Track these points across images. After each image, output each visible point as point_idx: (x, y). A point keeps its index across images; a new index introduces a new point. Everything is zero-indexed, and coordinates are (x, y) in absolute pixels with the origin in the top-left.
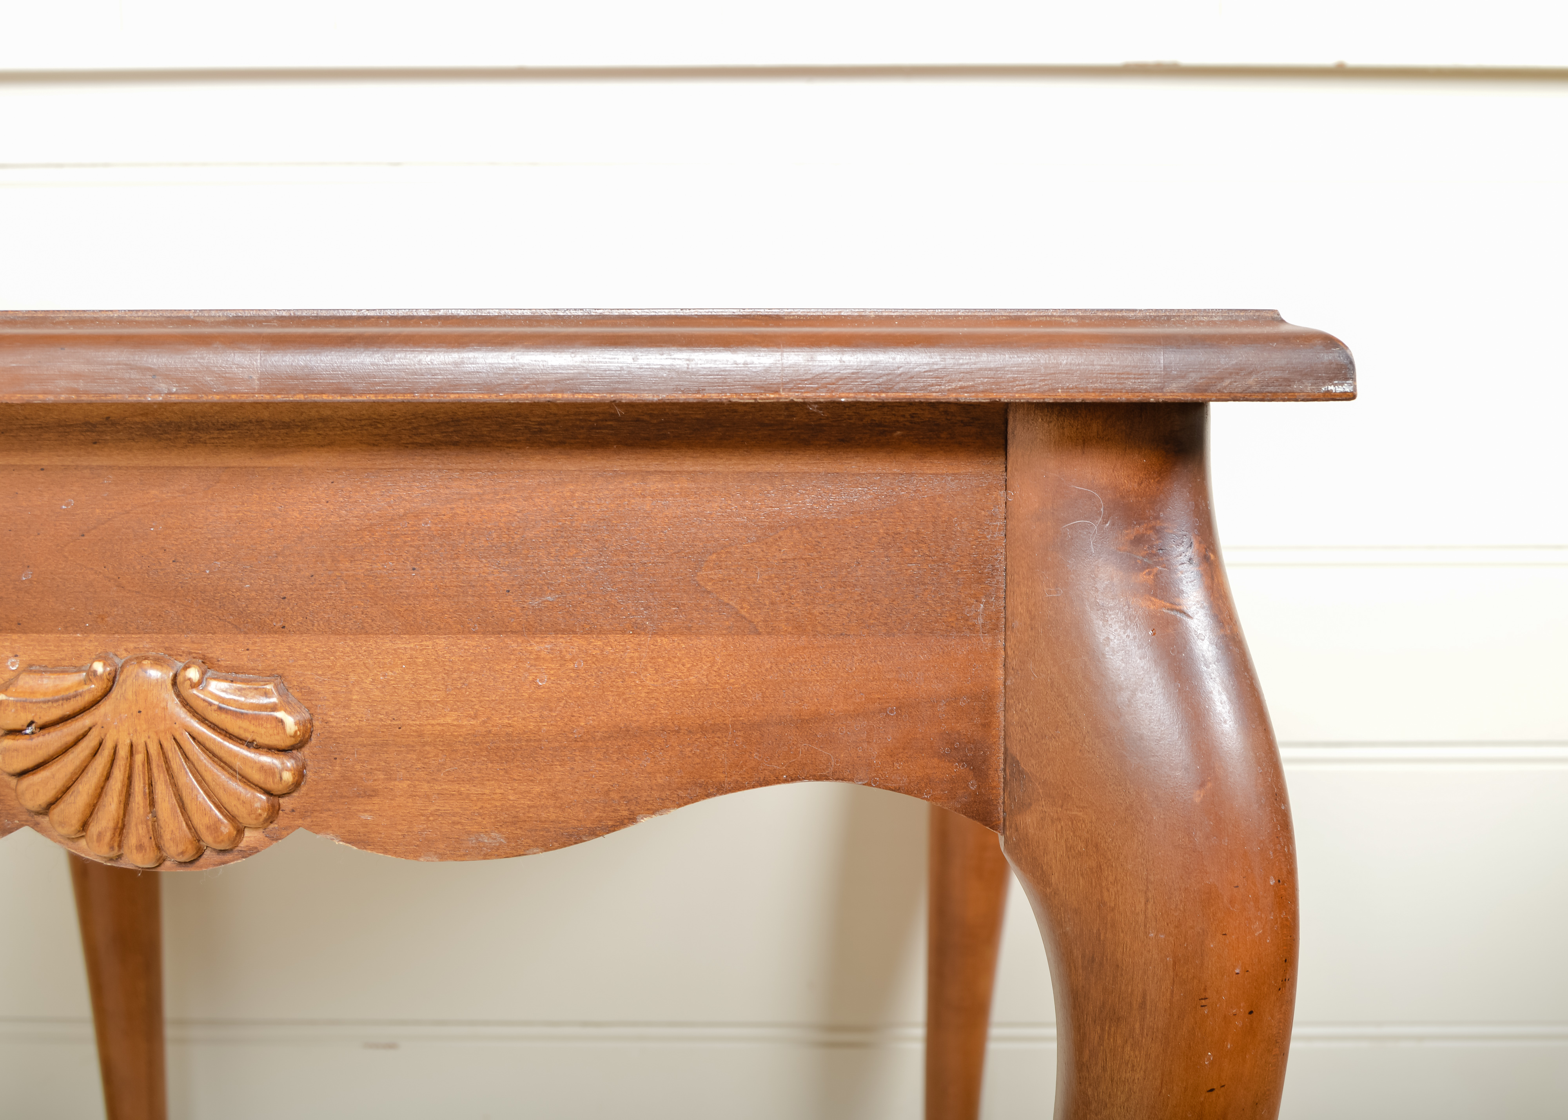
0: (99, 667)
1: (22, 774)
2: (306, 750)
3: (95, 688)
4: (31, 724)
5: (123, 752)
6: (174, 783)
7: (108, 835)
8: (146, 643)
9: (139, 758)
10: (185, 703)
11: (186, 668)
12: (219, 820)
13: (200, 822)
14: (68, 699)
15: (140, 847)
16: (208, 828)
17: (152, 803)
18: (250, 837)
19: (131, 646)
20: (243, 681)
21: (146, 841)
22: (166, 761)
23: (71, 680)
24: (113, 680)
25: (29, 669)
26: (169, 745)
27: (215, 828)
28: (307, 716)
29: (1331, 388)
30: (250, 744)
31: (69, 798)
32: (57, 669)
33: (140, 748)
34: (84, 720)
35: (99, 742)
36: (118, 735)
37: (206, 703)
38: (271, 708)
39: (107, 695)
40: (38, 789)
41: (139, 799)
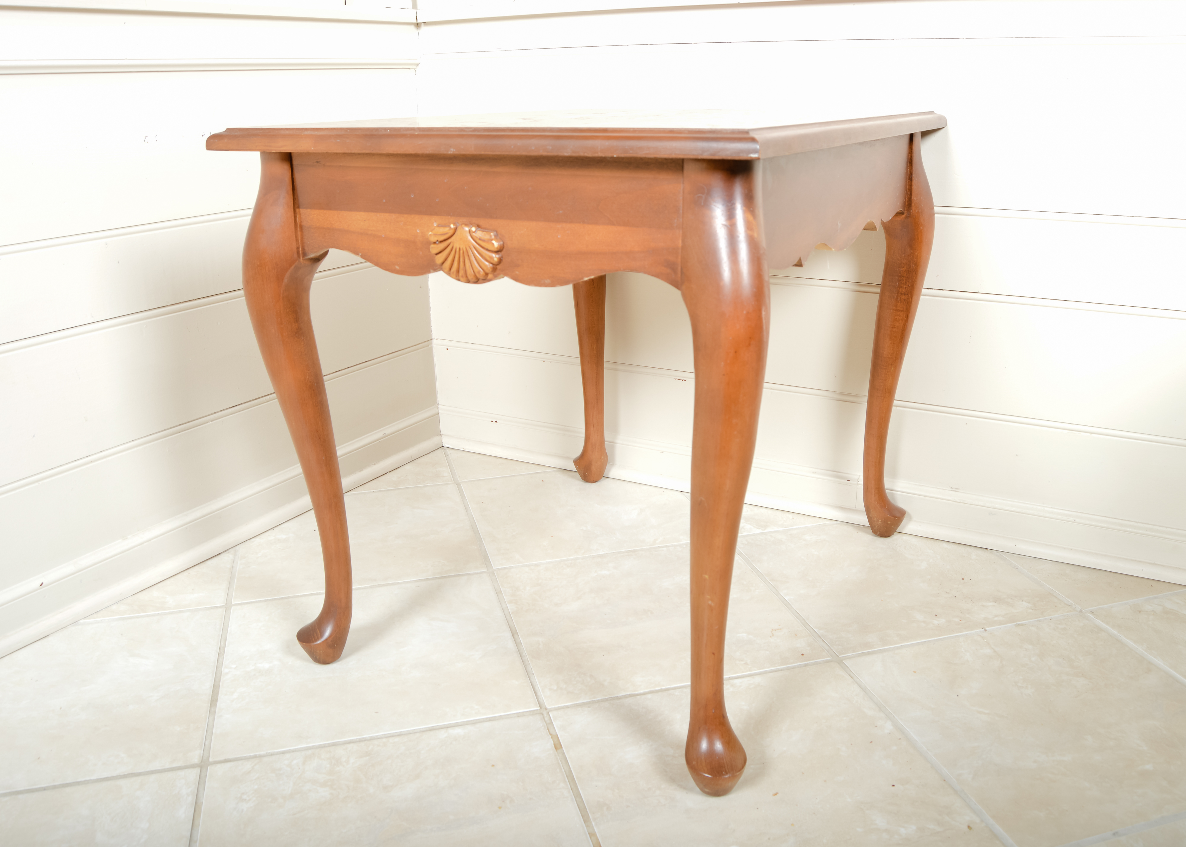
0: (452, 226)
1: (437, 254)
2: (503, 253)
3: (451, 232)
4: (437, 241)
5: (458, 250)
6: (469, 259)
7: (455, 273)
8: (465, 220)
9: (461, 252)
10: (472, 237)
11: (472, 228)
13: (476, 271)
14: (445, 234)
15: (462, 276)
16: (478, 275)
17: (465, 265)
18: (490, 276)
19: (461, 220)
20: (486, 232)
21: (464, 275)
22: (468, 253)
23: (446, 230)
24: (456, 230)
25: (438, 226)
26: (468, 249)
27: (479, 272)
28: (502, 243)
29: (752, 155)
30: (487, 250)
31: (446, 262)
32: (444, 226)
33: (461, 249)
34: (449, 241)
35: (453, 247)
36: (457, 245)
37: (477, 238)
38: (492, 240)
39: (454, 234)
40: (439, 259)
41: (462, 263)
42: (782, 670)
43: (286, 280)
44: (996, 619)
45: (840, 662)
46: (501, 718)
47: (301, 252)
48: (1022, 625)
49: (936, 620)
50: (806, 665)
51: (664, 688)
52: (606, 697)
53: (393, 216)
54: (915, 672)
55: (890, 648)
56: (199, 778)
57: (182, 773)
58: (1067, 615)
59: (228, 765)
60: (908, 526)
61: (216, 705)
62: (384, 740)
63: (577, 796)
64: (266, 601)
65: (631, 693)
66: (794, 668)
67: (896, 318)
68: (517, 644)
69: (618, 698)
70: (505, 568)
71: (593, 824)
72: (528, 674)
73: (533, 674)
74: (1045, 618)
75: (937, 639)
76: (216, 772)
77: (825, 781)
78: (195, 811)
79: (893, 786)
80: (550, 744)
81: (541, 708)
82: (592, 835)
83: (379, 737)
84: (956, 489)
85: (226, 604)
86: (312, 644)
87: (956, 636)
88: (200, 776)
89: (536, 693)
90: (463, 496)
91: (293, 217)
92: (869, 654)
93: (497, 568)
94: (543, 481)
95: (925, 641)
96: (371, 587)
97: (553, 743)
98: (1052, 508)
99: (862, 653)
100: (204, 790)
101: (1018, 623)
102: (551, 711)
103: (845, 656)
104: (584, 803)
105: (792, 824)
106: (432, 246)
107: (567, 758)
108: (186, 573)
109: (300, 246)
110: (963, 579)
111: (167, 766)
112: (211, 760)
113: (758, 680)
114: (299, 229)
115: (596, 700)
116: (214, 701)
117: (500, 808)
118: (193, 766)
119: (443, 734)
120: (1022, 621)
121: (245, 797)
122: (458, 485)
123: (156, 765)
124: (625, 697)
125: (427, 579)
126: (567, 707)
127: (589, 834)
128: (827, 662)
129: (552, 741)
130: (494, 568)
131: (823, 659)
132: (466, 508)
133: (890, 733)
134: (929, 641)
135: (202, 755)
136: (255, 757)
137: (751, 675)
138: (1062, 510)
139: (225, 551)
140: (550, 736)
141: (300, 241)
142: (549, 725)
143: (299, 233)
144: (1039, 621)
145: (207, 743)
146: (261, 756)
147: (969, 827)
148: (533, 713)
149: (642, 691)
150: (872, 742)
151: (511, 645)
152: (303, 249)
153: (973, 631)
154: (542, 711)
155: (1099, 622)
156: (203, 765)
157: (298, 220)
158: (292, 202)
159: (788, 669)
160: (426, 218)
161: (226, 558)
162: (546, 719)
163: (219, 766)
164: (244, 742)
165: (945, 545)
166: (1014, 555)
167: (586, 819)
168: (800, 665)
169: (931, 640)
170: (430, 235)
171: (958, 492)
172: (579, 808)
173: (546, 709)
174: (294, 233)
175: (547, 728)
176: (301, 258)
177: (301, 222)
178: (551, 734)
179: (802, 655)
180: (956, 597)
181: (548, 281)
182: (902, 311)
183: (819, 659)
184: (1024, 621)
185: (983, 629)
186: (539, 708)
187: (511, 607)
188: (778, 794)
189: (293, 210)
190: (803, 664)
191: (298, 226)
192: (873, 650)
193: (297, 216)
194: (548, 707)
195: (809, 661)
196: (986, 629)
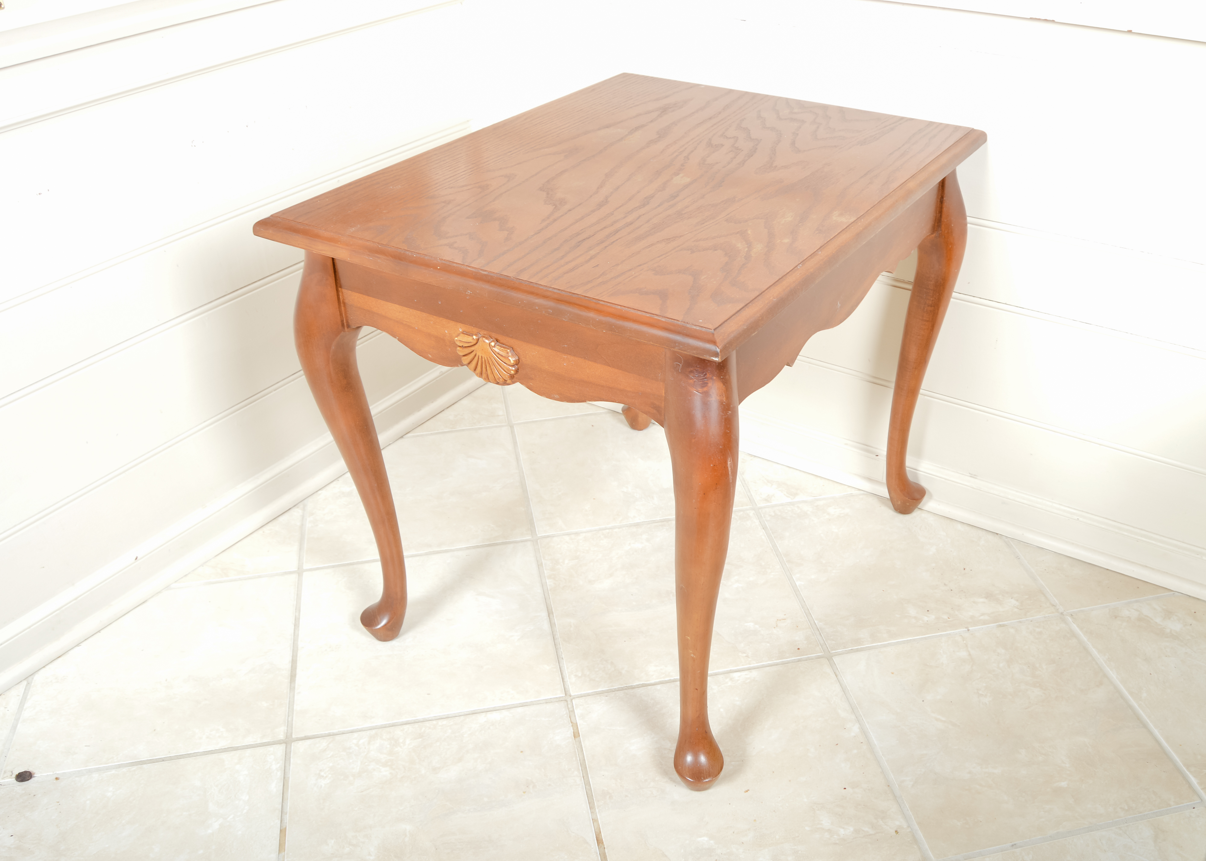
0: (475, 336)
1: (463, 355)
2: (518, 367)
3: (475, 342)
4: (462, 346)
5: (480, 357)
6: (490, 367)
7: (479, 373)
8: (485, 333)
9: (483, 360)
10: (492, 350)
11: (491, 342)
12: (500, 377)
13: (496, 375)
14: (469, 343)
16: (498, 379)
17: (486, 369)
18: (508, 381)
19: (483, 332)
20: (503, 347)
21: (486, 378)
22: (489, 361)
24: (478, 340)
25: (463, 333)
26: (489, 358)
28: (517, 358)
29: (713, 358)
30: (505, 363)
31: (471, 363)
32: (468, 334)
33: (483, 357)
34: (472, 348)
35: (475, 355)
36: (479, 354)
37: (496, 352)
38: (509, 357)
39: (477, 343)
40: (465, 360)
41: (484, 369)
42: (777, 664)
43: (333, 348)
44: (982, 618)
45: (829, 658)
46: (531, 704)
47: (345, 324)
48: (1003, 626)
49: (926, 616)
50: (799, 660)
51: (672, 678)
52: (622, 686)
53: (425, 315)
54: (893, 673)
55: (877, 645)
56: (286, 754)
57: (271, 749)
58: (1049, 616)
59: (308, 742)
60: (929, 504)
61: (294, 681)
62: (434, 722)
63: (587, 784)
64: (333, 567)
65: (644, 683)
66: (788, 662)
67: (922, 327)
68: (552, 625)
69: (633, 688)
70: (548, 537)
71: (597, 810)
72: (559, 659)
73: (563, 658)
74: (1027, 619)
75: (922, 638)
76: (299, 748)
77: (790, 781)
78: (284, 785)
79: (845, 789)
80: (570, 732)
81: (566, 694)
82: (595, 820)
83: (430, 718)
84: (975, 475)
85: (298, 569)
86: (374, 628)
87: (940, 635)
88: (286, 752)
89: (563, 679)
90: (515, 443)
91: (336, 296)
92: (857, 650)
93: (541, 535)
94: (593, 426)
95: (911, 640)
96: (427, 554)
97: (572, 731)
98: (1060, 504)
99: (852, 649)
100: (290, 765)
101: (1001, 623)
102: (574, 698)
103: (836, 652)
104: (592, 791)
105: (755, 820)
106: (458, 348)
107: (583, 747)
108: (260, 531)
109: (344, 319)
110: (964, 569)
111: (259, 741)
112: (294, 736)
113: (754, 674)
114: (342, 305)
115: (613, 689)
116: (293, 677)
117: (524, 792)
118: (279, 742)
119: (482, 718)
120: (1005, 621)
121: (322, 774)
122: (512, 427)
123: (250, 740)
124: (639, 686)
125: (477, 547)
126: (588, 695)
127: (592, 819)
128: (819, 657)
129: (572, 729)
130: (538, 536)
131: (816, 655)
132: (518, 459)
133: (855, 737)
134: (914, 640)
135: (286, 731)
136: (329, 735)
137: (749, 669)
138: (1069, 507)
139: (295, 506)
140: (571, 724)
141: (344, 315)
142: (571, 713)
143: (343, 308)
144: (1020, 622)
145: (289, 720)
146: (334, 735)
147: (896, 831)
148: (559, 700)
149: (652, 681)
150: (837, 744)
151: (546, 626)
152: (347, 322)
153: (957, 631)
154: (567, 698)
155: (1075, 627)
156: (288, 741)
157: (341, 297)
158: (334, 284)
159: (783, 663)
160: (452, 324)
161: (296, 513)
162: (569, 706)
163: (300, 743)
164: (320, 720)
165: (959, 527)
166: (1021, 542)
167: (592, 807)
168: (794, 659)
169: (917, 638)
170: (456, 340)
171: (976, 478)
172: (587, 795)
173: (570, 696)
174: (338, 309)
175: (569, 716)
176: (346, 328)
177: (344, 299)
178: (571, 722)
179: (799, 649)
180: (952, 590)
181: (557, 396)
182: (928, 321)
183: (812, 654)
184: (1006, 621)
185: (966, 629)
186: (565, 695)
187: (549, 583)
188: (748, 791)
189: (335, 290)
190: (797, 659)
191: (341, 302)
192: (862, 647)
193: (340, 294)
194: (572, 694)
195: (802, 656)
196: (970, 628)
